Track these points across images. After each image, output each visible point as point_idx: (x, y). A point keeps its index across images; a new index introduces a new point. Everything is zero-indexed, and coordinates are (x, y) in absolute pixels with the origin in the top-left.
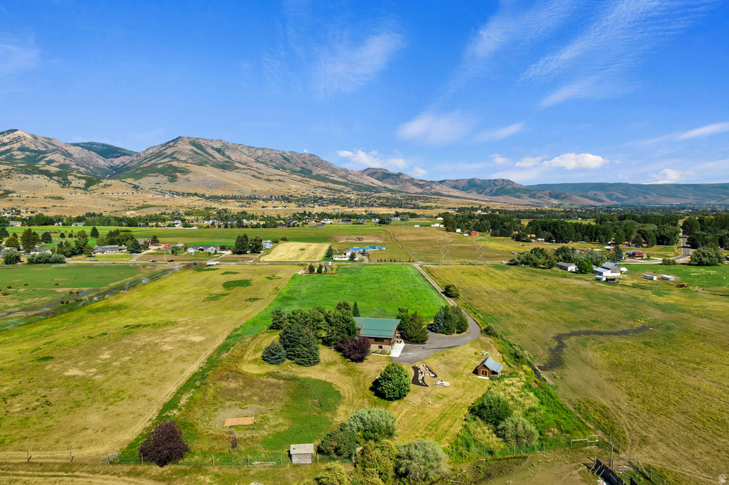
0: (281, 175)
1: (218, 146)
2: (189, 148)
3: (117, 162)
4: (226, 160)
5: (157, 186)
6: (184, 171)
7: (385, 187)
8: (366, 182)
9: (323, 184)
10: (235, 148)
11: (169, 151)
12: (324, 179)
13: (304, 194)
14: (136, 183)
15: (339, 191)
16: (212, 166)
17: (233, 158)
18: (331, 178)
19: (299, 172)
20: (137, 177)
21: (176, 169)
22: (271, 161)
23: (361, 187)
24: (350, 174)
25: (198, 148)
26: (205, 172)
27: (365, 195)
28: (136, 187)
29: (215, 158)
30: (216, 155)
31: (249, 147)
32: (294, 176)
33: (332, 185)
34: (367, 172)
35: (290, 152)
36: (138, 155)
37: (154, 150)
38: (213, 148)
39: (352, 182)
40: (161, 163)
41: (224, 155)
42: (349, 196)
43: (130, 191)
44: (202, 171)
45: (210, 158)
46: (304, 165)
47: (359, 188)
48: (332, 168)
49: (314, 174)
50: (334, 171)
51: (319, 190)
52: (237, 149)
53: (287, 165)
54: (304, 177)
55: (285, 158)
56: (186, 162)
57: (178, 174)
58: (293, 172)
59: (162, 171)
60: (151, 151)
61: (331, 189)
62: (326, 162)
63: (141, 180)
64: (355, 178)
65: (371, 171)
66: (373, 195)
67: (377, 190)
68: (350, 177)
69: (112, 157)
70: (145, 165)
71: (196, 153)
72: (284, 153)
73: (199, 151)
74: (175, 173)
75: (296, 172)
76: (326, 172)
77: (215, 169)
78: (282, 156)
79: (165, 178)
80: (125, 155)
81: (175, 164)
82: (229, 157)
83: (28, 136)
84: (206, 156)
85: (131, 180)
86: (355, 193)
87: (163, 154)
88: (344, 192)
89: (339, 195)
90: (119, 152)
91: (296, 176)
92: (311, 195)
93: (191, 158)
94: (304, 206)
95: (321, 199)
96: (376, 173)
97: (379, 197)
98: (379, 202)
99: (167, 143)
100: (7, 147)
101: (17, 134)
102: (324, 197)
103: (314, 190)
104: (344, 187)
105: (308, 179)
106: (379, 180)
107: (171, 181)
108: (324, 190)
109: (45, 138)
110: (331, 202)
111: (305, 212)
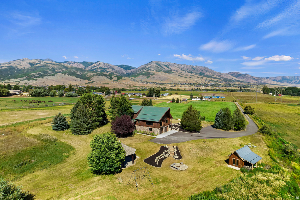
0: (191, 75)
1: (166, 64)
2: (155, 65)
3: (130, 71)
4: (169, 69)
5: (142, 80)
6: (152, 74)
7: (238, 80)
8: (229, 78)
9: (209, 79)
11: (148, 67)
12: (210, 77)
13: (200, 83)
14: (135, 79)
15: (216, 82)
16: (164, 72)
17: (172, 69)
18: (213, 76)
19: (199, 74)
20: (135, 76)
21: (150, 73)
22: (187, 70)
23: (227, 80)
24: (222, 74)
25: (158, 65)
26: (160, 74)
27: (228, 83)
28: (134, 80)
29: (164, 69)
30: (165, 68)
31: (179, 64)
33: (213, 79)
34: (230, 74)
35: (196, 66)
36: (137, 69)
37: (143, 66)
38: (164, 65)
39: (223, 78)
40: (144, 71)
41: (168, 68)
42: (220, 83)
43: (132, 81)
45: (163, 69)
46: (201, 71)
47: (225, 80)
49: (205, 74)
50: (215, 73)
51: (207, 81)
52: (174, 65)
53: (194, 71)
54: (201, 76)
55: (193, 68)
56: (153, 70)
57: (150, 75)
58: (196, 74)
59: (145, 74)
60: (141, 67)
61: (212, 81)
62: (211, 70)
63: (137, 78)
64: (224, 76)
65: (232, 73)
66: (232, 83)
67: (234, 81)
68: (221, 76)
69: (128, 70)
70: (139, 72)
71: (157, 67)
72: (193, 66)
76: (211, 74)
77: (164, 73)
78: (192, 68)
79: (145, 77)
80: (132, 69)
81: (149, 71)
82: (170, 69)
83: (102, 63)
84: (161, 68)
85: (133, 78)
86: (223, 82)
87: (145, 68)
88: (218, 82)
89: (216, 83)
90: (130, 68)
91: (197, 76)
92: (203, 83)
93: (155, 69)
94: (198, 87)
95: (207, 84)
96: (234, 74)
97: (235, 84)
98: (234, 86)
99: (147, 64)
100: (96, 67)
101: (99, 63)
102: (209, 84)
103: (204, 81)
104: (218, 80)
105: (202, 77)
106: (235, 77)
107: (147, 78)
108: (209, 81)
109: (107, 64)
110: (211, 85)
111: (197, 88)
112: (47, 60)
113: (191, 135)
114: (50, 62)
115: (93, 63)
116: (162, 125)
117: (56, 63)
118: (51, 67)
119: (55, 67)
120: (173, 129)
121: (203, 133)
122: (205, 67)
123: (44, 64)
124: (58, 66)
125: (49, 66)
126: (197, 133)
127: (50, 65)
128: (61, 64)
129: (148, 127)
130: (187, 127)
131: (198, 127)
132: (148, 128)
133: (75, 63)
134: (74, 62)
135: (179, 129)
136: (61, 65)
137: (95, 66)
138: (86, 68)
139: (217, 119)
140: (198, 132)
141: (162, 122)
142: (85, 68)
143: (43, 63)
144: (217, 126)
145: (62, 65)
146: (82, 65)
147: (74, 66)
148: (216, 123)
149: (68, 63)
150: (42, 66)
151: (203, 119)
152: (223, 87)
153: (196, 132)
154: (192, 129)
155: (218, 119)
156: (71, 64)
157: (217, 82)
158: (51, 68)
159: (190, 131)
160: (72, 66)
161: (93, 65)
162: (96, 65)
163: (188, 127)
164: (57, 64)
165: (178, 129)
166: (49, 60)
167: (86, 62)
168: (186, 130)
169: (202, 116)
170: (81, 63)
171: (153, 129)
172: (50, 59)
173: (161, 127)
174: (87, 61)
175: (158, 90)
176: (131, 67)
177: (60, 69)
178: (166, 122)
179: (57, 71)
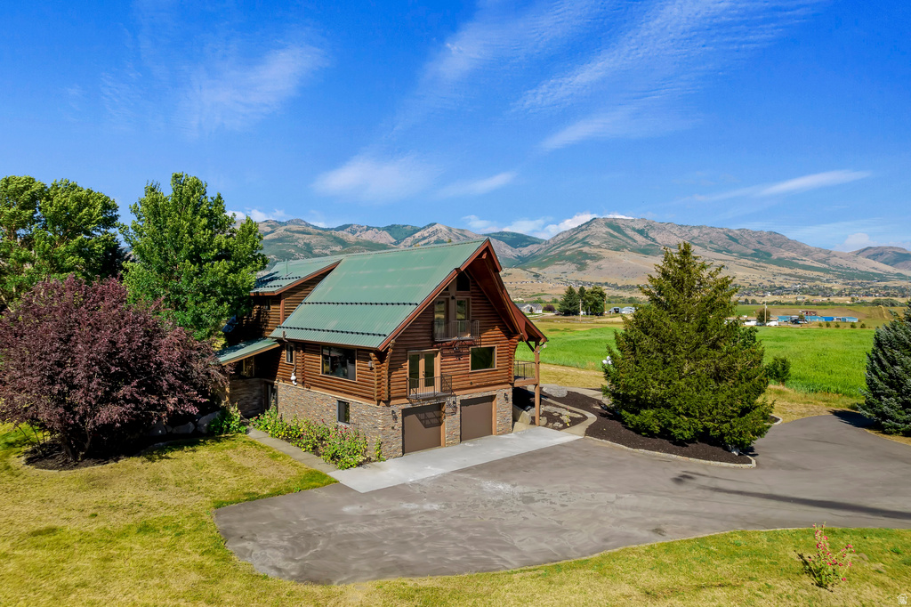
0: (724, 260)
1: (640, 226)
2: (604, 231)
3: (525, 251)
4: (650, 242)
5: (563, 276)
6: (595, 258)
7: (898, 274)
8: (863, 268)
9: (788, 271)
10: (661, 228)
11: (581, 236)
12: (790, 263)
13: (756, 283)
14: (540, 272)
15: (813, 279)
16: (632, 250)
17: (659, 240)
18: (801, 263)
19: (752, 255)
20: (542, 265)
21: (586, 256)
22: (711, 242)
23: (853, 274)
24: (835, 256)
25: (615, 230)
26: (621, 257)
27: (859, 284)
28: (537, 276)
29: (635, 241)
30: (638, 238)
31: (682, 226)
32: (743, 260)
33: (801, 272)
34: (866, 253)
35: (739, 230)
36: (547, 242)
37: (565, 235)
38: (634, 229)
39: (837, 267)
40: (570, 250)
41: (647, 237)
42: (829, 285)
43: (529, 280)
44: (618, 257)
45: (629, 241)
46: (759, 246)
47: (848, 275)
48: (804, 249)
49: (775, 257)
50: (807, 252)
51: (781, 279)
52: (665, 229)
53: (734, 247)
54: (757, 262)
55: (731, 238)
56: (599, 247)
57: (588, 261)
58: (743, 255)
59: (570, 259)
60: (561, 237)
61: (800, 277)
62: (795, 242)
63: (545, 270)
64: (844, 262)
65: (872, 252)
66: (875, 285)
67: (882, 278)
68: (833, 261)
69: (521, 246)
70: (553, 253)
71: (612, 235)
72: (730, 231)
73: (616, 234)
74: (585, 259)
75: (748, 256)
76: (794, 255)
77: (635, 255)
78: (728, 235)
79: (573, 267)
80: (533, 243)
81: (586, 249)
82: (654, 240)
83: (444, 229)
84: (625, 239)
85: (535, 270)
86: (841, 281)
87: (573, 240)
88: (821, 281)
89: (813, 284)
90: (527, 241)
91: (746, 261)
92: (766, 284)
93: (605, 242)
94: (748, 295)
95: (780, 288)
96: (881, 254)
97: (885, 288)
98: (884, 292)
99: (579, 227)
100: (426, 241)
101: (436, 227)
102: (787, 286)
103: (771, 278)
104: (822, 274)
105: (764, 265)
106: (887, 264)
107: (579, 270)
108: (788, 278)
109: (459, 230)
110: (795, 291)
111: (746, 300)
112: (294, 224)
113: (678, 472)
114: (301, 229)
115: (419, 230)
116: (430, 382)
117: (316, 231)
118: (301, 241)
119: (314, 240)
120: (544, 420)
121: (781, 457)
122: (771, 233)
123: (285, 233)
124: (320, 238)
125: (296, 240)
126: (733, 460)
127: (301, 236)
128: (328, 233)
129: (329, 394)
130: (653, 406)
131: (745, 411)
132: (332, 398)
133: (368, 228)
134: (365, 227)
135: (592, 418)
136: (328, 236)
137: (424, 238)
138: (399, 243)
139: (883, 368)
140: (746, 451)
141: (437, 361)
142: (395, 244)
143: (281, 231)
144: (892, 412)
145: (330, 235)
146: (388, 235)
147: (364, 238)
148: (877, 396)
149: (348, 229)
150: (280, 240)
151: (780, 372)
152: (840, 294)
153: (726, 448)
154: (684, 425)
155: (893, 363)
156: (358, 233)
157: (818, 282)
158: (301, 244)
159: (668, 438)
160: (360, 238)
161: (417, 235)
162: (426, 235)
163: (660, 403)
164: (319, 234)
165: (585, 418)
166: (298, 222)
167: (399, 226)
168: (637, 430)
169: (767, 361)
170: (384, 229)
171: (358, 405)
172: (302, 221)
173: (423, 390)
174: (402, 223)
175: (599, 291)
176: (529, 237)
177: (327, 247)
178: (483, 359)
179: (317, 251)
